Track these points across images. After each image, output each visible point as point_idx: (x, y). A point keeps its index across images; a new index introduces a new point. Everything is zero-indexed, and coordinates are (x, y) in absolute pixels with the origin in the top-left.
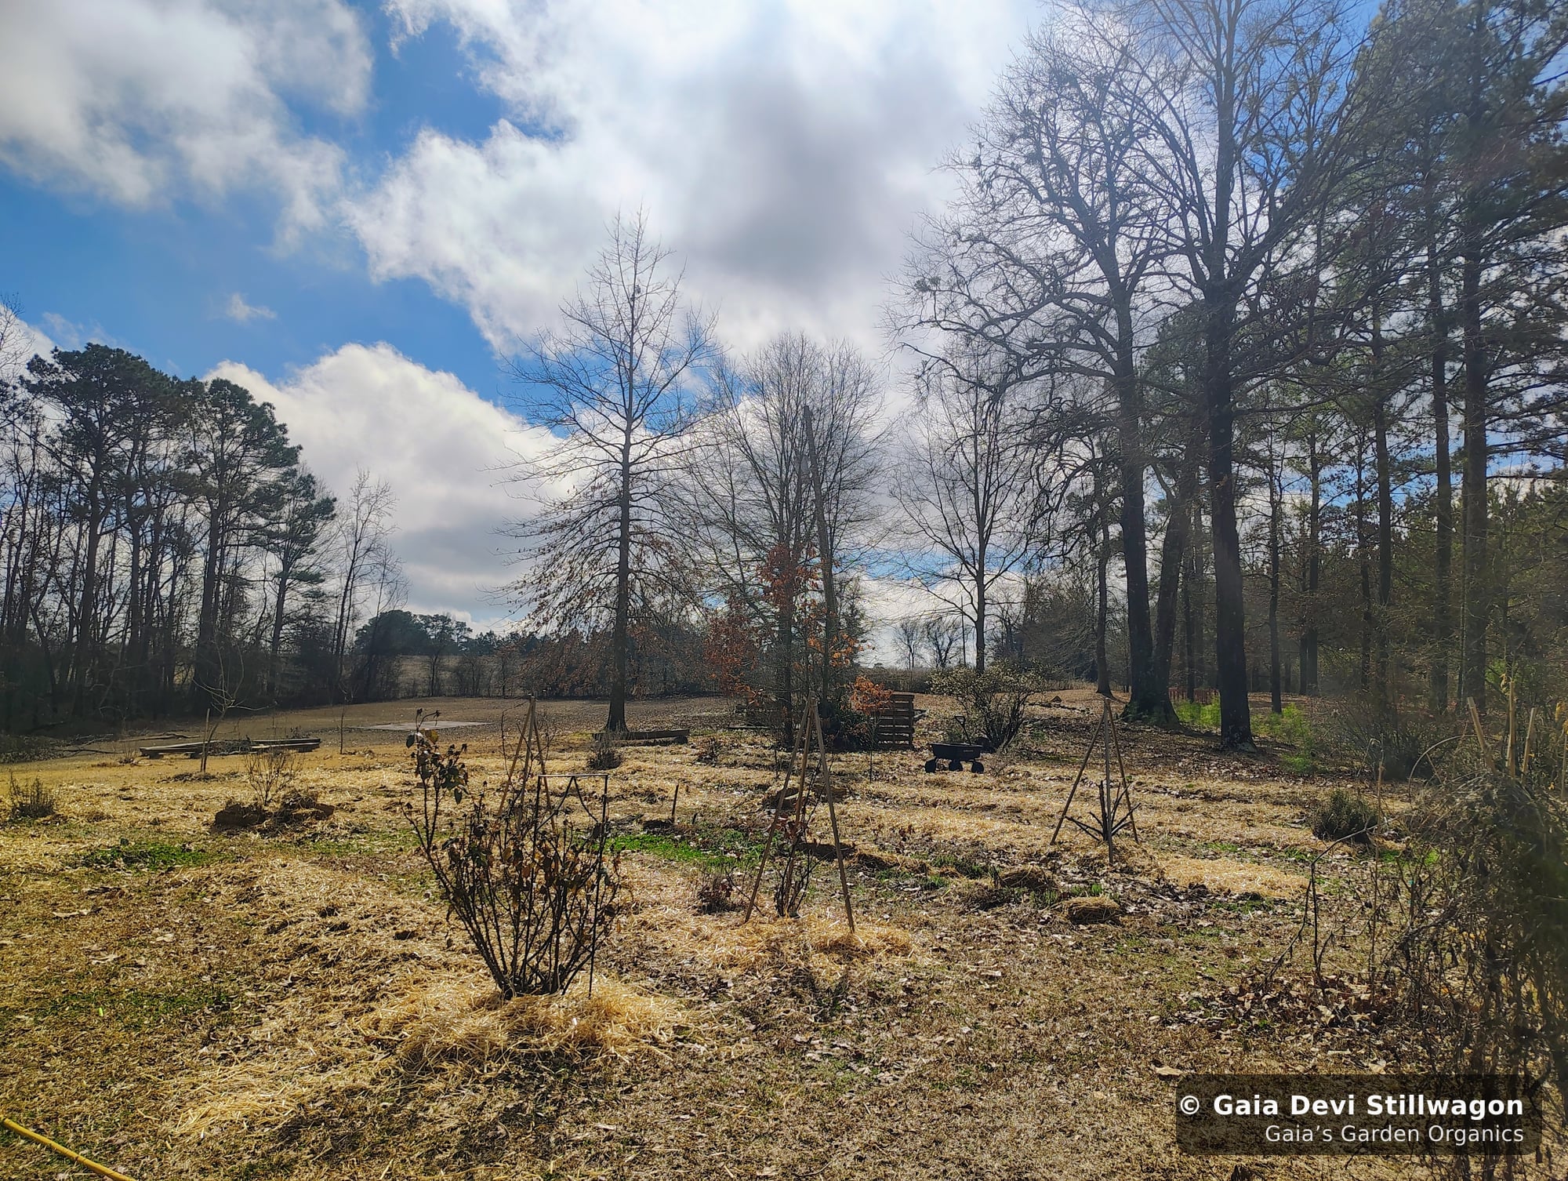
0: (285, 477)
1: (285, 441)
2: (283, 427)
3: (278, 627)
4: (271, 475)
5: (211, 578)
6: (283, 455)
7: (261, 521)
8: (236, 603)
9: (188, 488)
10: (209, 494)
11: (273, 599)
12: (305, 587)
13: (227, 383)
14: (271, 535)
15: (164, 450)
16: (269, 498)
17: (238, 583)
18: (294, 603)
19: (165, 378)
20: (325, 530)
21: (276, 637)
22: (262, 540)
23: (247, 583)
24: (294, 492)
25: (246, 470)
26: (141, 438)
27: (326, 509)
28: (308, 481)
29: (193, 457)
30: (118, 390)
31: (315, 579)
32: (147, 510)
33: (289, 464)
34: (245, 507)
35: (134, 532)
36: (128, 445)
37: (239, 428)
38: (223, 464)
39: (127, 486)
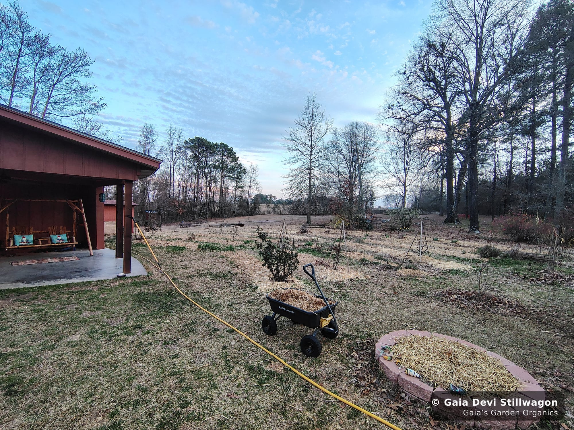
0: (236, 164)
1: (235, 156)
2: (235, 153)
3: (235, 198)
4: (233, 164)
5: (221, 188)
6: (235, 159)
7: (231, 175)
8: (227, 193)
9: (216, 167)
10: (220, 169)
11: (234, 192)
12: (240, 189)
13: (223, 143)
14: (233, 178)
15: (211, 160)
16: (232, 170)
17: (227, 188)
18: (238, 193)
19: (210, 143)
20: (244, 176)
21: (235, 200)
22: (232, 179)
23: (228, 189)
24: (237, 168)
25: (227, 163)
26: (206, 157)
27: (245, 170)
28: (241, 165)
29: (217, 161)
30: (201, 146)
31: (242, 187)
32: (207, 173)
33: (236, 161)
34: (228, 172)
35: (206, 178)
36: (204, 159)
37: (226, 153)
38: (223, 162)
39: (204, 168)
